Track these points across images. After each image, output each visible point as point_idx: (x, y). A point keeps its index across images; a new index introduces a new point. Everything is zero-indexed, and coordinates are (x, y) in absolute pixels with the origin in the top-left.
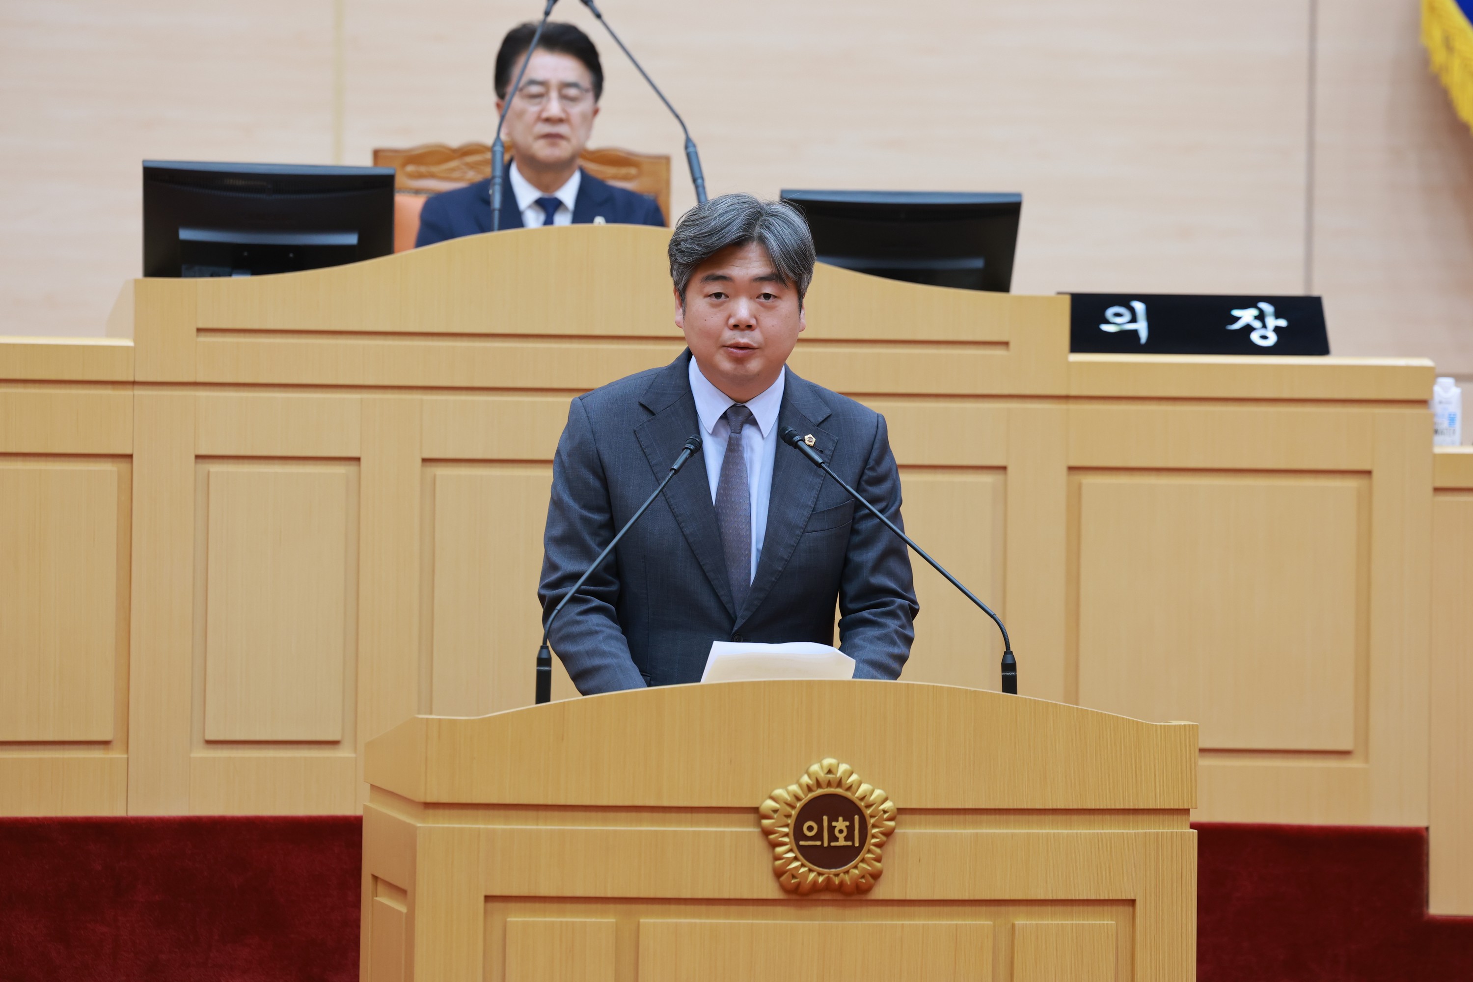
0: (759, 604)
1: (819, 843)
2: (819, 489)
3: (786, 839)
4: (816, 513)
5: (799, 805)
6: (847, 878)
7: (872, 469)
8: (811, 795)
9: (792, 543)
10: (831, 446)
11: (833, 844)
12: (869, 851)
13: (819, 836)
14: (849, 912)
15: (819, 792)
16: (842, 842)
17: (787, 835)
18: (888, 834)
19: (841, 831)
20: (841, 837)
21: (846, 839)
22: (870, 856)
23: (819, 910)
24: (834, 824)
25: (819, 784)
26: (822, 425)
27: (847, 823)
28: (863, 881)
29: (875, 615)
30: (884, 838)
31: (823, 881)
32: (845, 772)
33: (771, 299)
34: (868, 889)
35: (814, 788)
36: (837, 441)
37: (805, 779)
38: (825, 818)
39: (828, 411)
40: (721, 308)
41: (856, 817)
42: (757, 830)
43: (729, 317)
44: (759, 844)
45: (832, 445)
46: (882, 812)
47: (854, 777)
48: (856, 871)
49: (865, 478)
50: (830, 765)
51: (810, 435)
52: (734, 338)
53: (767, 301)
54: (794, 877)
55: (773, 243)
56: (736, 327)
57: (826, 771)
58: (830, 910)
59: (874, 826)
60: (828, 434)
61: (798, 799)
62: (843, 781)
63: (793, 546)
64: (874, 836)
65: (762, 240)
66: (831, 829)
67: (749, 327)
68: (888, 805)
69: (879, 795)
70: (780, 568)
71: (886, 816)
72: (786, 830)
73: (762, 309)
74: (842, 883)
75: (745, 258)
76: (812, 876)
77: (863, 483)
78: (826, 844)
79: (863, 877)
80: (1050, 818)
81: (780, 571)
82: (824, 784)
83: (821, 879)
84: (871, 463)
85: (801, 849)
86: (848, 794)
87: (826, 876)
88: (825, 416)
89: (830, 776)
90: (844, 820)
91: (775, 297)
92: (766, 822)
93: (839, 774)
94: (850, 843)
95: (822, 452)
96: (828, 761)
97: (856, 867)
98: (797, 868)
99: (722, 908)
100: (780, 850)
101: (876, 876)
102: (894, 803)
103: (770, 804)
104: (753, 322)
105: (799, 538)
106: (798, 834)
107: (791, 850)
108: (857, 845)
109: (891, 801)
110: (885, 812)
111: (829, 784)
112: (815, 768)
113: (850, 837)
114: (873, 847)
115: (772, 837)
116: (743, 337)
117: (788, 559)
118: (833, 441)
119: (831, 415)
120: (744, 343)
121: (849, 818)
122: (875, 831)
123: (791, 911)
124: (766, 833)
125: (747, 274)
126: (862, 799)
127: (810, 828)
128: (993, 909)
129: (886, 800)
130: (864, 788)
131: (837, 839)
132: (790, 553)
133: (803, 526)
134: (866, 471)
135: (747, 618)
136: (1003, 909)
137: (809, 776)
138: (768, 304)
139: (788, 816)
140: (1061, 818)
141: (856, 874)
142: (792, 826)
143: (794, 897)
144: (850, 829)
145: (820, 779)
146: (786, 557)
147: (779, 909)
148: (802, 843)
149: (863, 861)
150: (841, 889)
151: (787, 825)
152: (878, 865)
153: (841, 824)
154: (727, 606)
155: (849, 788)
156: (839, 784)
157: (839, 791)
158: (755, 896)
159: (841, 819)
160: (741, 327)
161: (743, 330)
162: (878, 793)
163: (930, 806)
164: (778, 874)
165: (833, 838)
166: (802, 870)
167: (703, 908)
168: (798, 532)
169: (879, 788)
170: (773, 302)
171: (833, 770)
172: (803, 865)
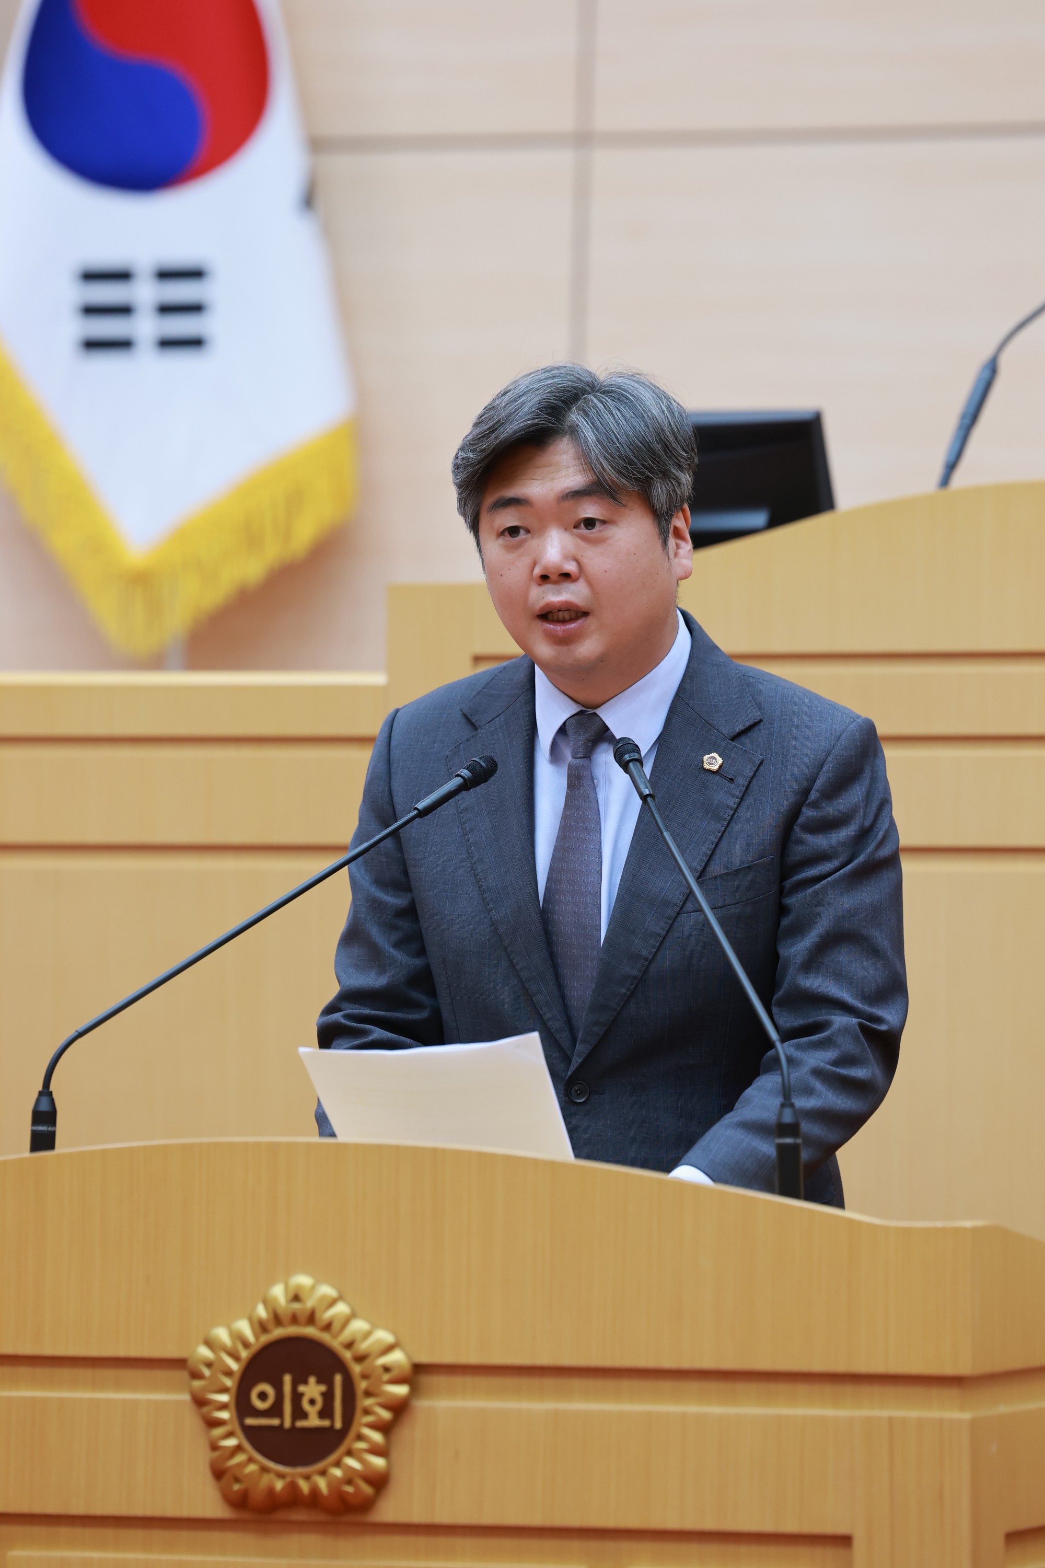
0: (602, 1033)
1: (275, 1422)
2: (716, 840)
3: (224, 1415)
4: (704, 881)
5: (244, 1354)
6: (322, 1484)
7: (815, 805)
8: (265, 1339)
9: (658, 930)
10: (748, 772)
11: (300, 1424)
12: (360, 1437)
13: (276, 1410)
14: (345, 1544)
15: (278, 1333)
16: (314, 1421)
17: (223, 1407)
18: (400, 1409)
19: (312, 1402)
20: (312, 1411)
21: (322, 1414)
22: (361, 1445)
23: (295, 1540)
24: (302, 1388)
25: (277, 1320)
26: (742, 739)
27: (323, 1388)
28: (349, 1489)
29: (798, 1047)
30: (386, 1415)
31: (283, 1489)
32: (323, 1298)
33: (598, 527)
34: (366, 1505)
35: (271, 1326)
36: (759, 762)
37: (261, 1312)
38: (287, 1379)
39: (755, 715)
40: (521, 551)
41: (338, 1379)
42: (186, 1397)
43: (534, 564)
44: (191, 1420)
45: (751, 769)
46: (381, 1370)
47: (341, 1308)
48: (337, 1472)
49: (801, 820)
50: (299, 1287)
51: (714, 755)
52: (543, 598)
53: (588, 531)
54: (237, 1480)
55: (589, 435)
56: (544, 578)
57: (291, 1295)
58: (312, 1540)
59: (368, 1394)
60: (746, 751)
61: (246, 1345)
62: (318, 1315)
63: (659, 935)
64: (367, 1412)
65: (574, 431)
66: (297, 1397)
67: (566, 576)
68: (397, 1357)
69: (378, 1341)
70: (634, 972)
71: (386, 1377)
72: (224, 1398)
73: (582, 543)
74: (315, 1491)
75: (550, 465)
76: (266, 1480)
77: (797, 829)
78: (287, 1424)
79: (349, 1482)
80: (694, 1385)
81: (635, 978)
82: (285, 1319)
83: (279, 1485)
84: (813, 795)
85: (250, 1432)
86: (325, 1337)
87: (288, 1479)
88: (748, 724)
89: (296, 1306)
90: (319, 1382)
91: (604, 522)
92: (197, 1384)
93: (310, 1304)
94: (326, 1423)
95: (731, 780)
96: (303, 1280)
97: (338, 1464)
98: (241, 1465)
99: (139, 1534)
100: (218, 1432)
101: (380, 1482)
102: (408, 1356)
103: (205, 1352)
104: (571, 567)
105: (671, 922)
106: (243, 1407)
107: (230, 1435)
108: (338, 1425)
109: (403, 1349)
110: (387, 1369)
111: (294, 1319)
112: (278, 1292)
113: (326, 1412)
114: (367, 1432)
115: (205, 1410)
116: (559, 593)
117: (651, 957)
118: (754, 762)
119: (761, 721)
120: (559, 602)
121: (325, 1379)
122: (369, 1402)
123: (248, 1539)
124: (200, 1402)
125: (552, 490)
126: (349, 1345)
127: (263, 1396)
128: (594, 1545)
129: (389, 1349)
130: (358, 1325)
131: (305, 1416)
132: (653, 947)
133: (678, 902)
134: (805, 810)
135: (584, 1056)
136: (610, 1546)
137: (265, 1302)
138: (592, 535)
139: (229, 1373)
140: (714, 1386)
141: (336, 1477)
142: (234, 1391)
143: (246, 1515)
144: (328, 1397)
145: (280, 1312)
146: (645, 953)
147: (230, 1537)
148: (250, 1421)
149: (350, 1453)
150: (314, 1500)
151: (224, 1390)
152: (378, 1462)
153: (312, 1389)
154: (557, 1036)
155: (328, 1327)
156: (311, 1319)
157: (310, 1331)
158: (185, 1513)
159: (312, 1380)
160: (553, 577)
161: (556, 583)
162: (384, 1336)
163: (474, 1359)
164: (218, 1473)
165: (299, 1413)
166: (252, 1468)
167: (110, 1533)
168: (671, 912)
169: (386, 1328)
170: (600, 531)
171: (303, 1296)
172: (251, 1460)
